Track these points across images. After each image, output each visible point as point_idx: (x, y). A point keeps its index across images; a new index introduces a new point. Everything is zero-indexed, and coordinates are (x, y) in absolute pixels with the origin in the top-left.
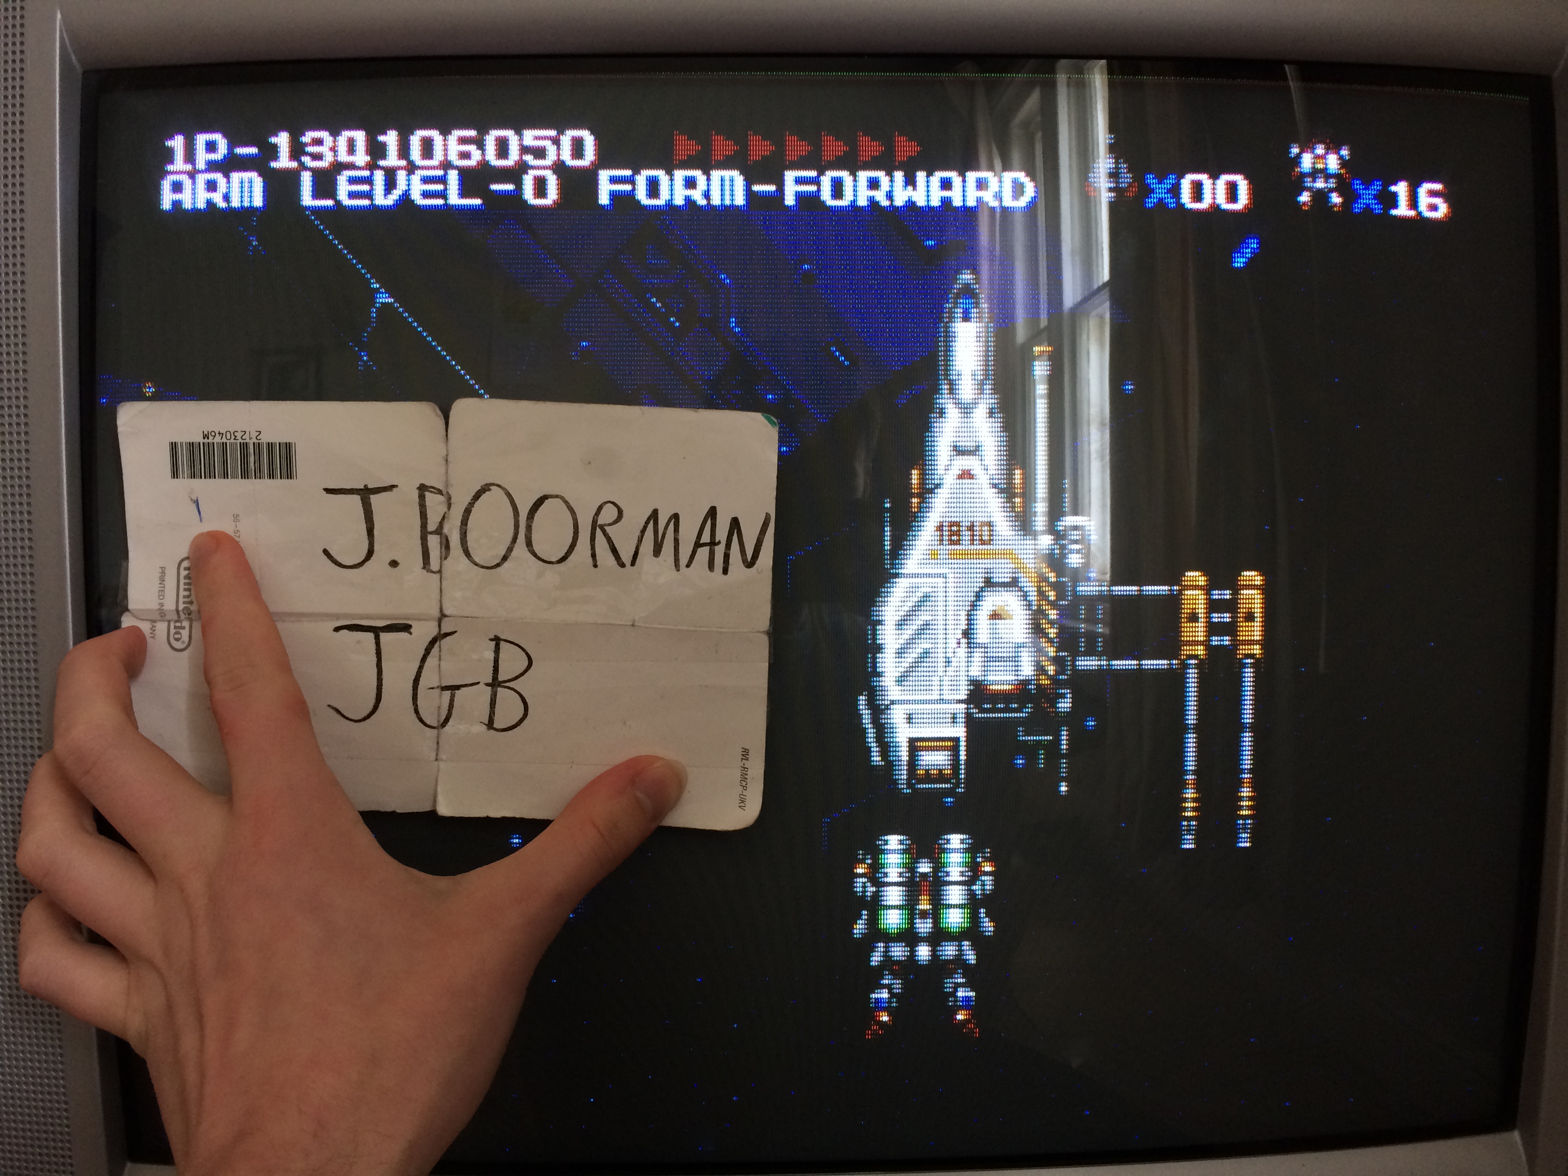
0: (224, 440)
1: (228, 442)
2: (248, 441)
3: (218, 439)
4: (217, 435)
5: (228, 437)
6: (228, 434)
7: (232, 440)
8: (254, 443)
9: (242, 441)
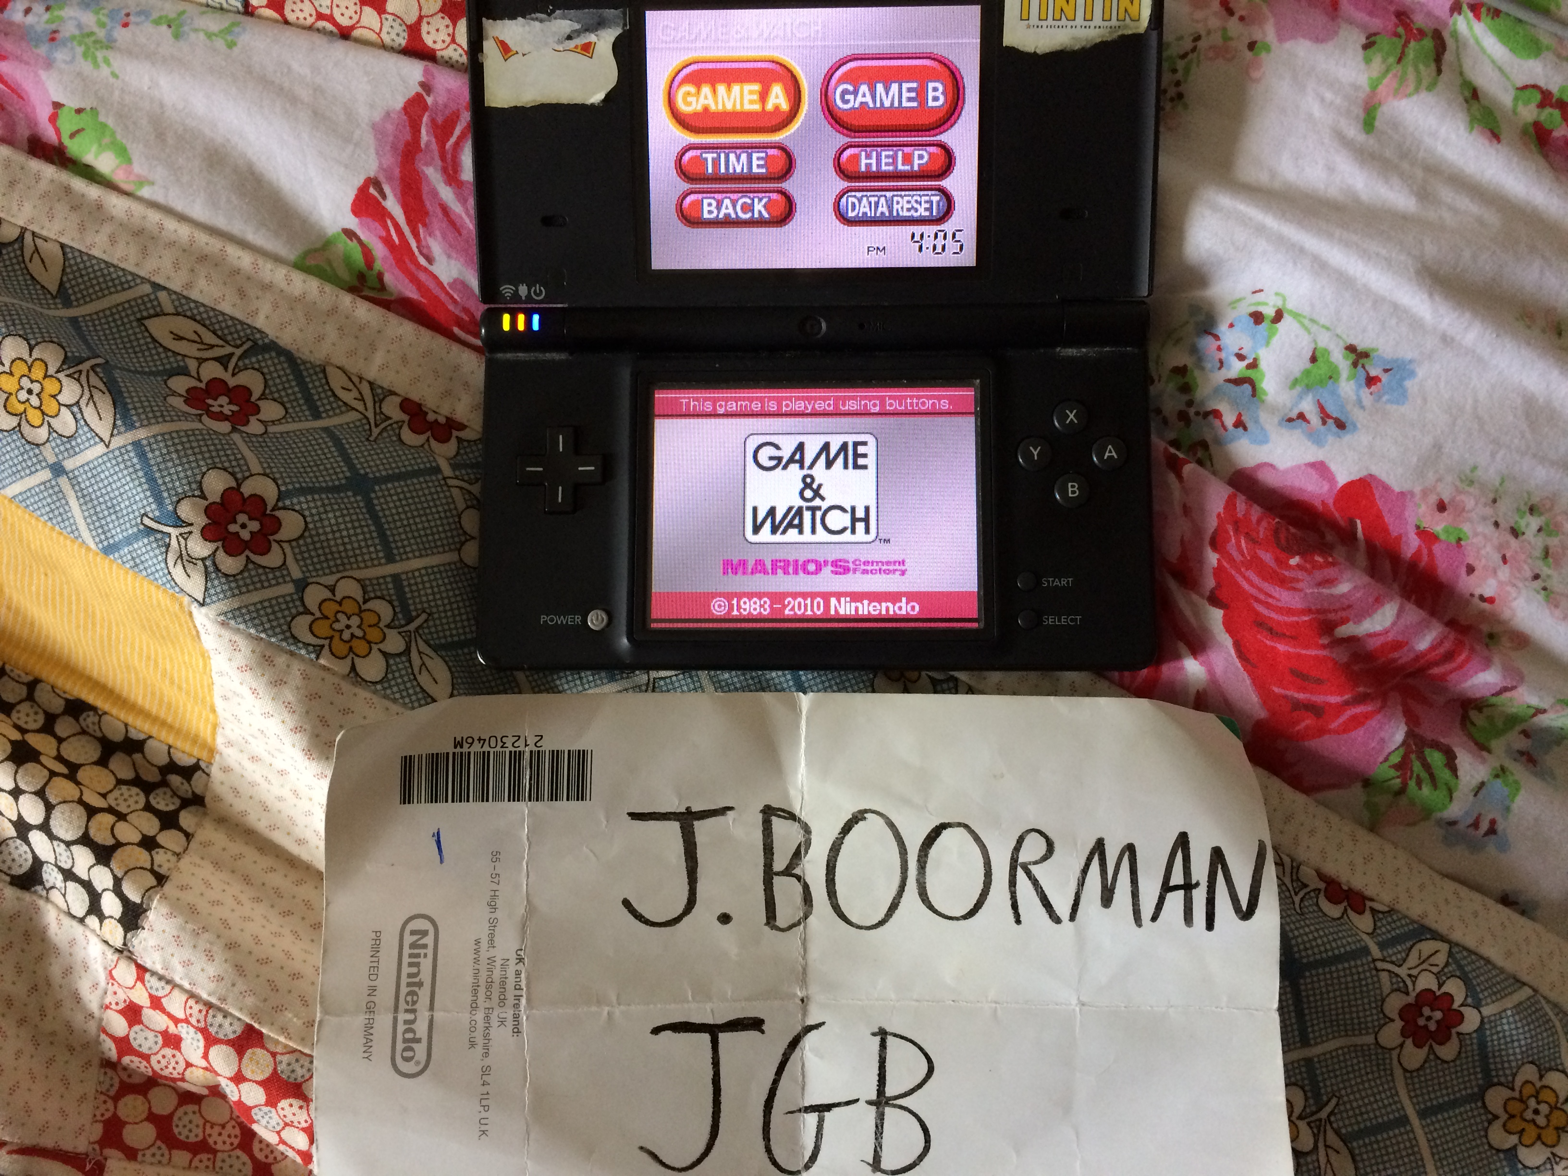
0: (486, 748)
1: (492, 751)
2: (521, 749)
3: (476, 747)
4: (476, 742)
5: (493, 744)
6: (493, 740)
7: (498, 749)
8: (531, 752)
9: (513, 749)
